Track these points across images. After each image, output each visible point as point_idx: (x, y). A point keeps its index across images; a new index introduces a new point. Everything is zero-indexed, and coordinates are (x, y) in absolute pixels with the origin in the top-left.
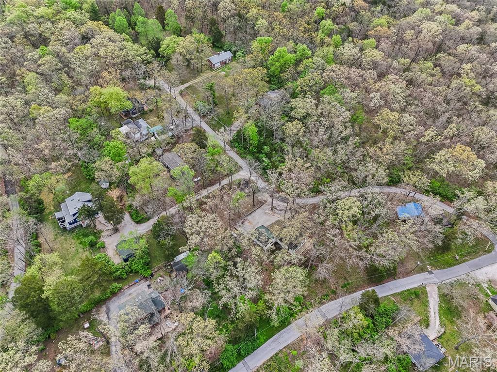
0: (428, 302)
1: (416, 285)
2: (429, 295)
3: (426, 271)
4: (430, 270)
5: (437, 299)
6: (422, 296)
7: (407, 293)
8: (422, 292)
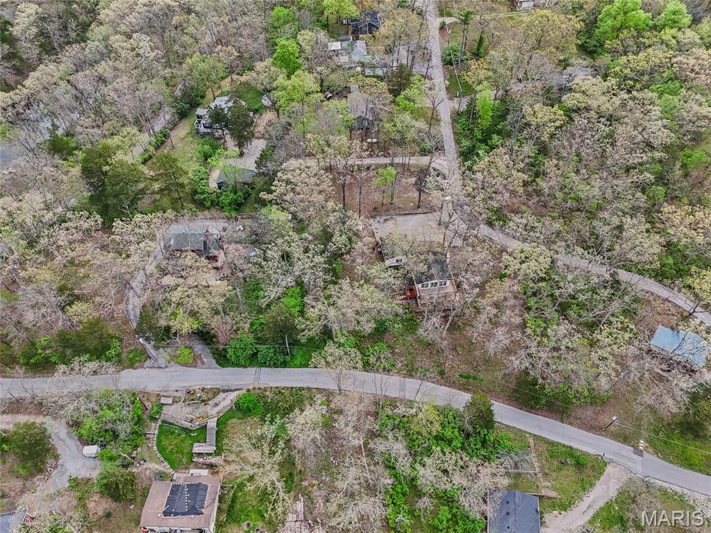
0: (592, 485)
1: (592, 451)
2: (602, 478)
3: (632, 446)
4: (641, 448)
5: (613, 493)
6: (588, 471)
7: (563, 449)
8: (593, 466)
